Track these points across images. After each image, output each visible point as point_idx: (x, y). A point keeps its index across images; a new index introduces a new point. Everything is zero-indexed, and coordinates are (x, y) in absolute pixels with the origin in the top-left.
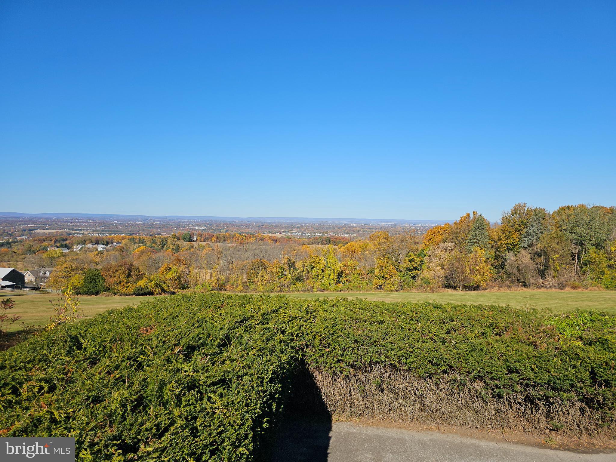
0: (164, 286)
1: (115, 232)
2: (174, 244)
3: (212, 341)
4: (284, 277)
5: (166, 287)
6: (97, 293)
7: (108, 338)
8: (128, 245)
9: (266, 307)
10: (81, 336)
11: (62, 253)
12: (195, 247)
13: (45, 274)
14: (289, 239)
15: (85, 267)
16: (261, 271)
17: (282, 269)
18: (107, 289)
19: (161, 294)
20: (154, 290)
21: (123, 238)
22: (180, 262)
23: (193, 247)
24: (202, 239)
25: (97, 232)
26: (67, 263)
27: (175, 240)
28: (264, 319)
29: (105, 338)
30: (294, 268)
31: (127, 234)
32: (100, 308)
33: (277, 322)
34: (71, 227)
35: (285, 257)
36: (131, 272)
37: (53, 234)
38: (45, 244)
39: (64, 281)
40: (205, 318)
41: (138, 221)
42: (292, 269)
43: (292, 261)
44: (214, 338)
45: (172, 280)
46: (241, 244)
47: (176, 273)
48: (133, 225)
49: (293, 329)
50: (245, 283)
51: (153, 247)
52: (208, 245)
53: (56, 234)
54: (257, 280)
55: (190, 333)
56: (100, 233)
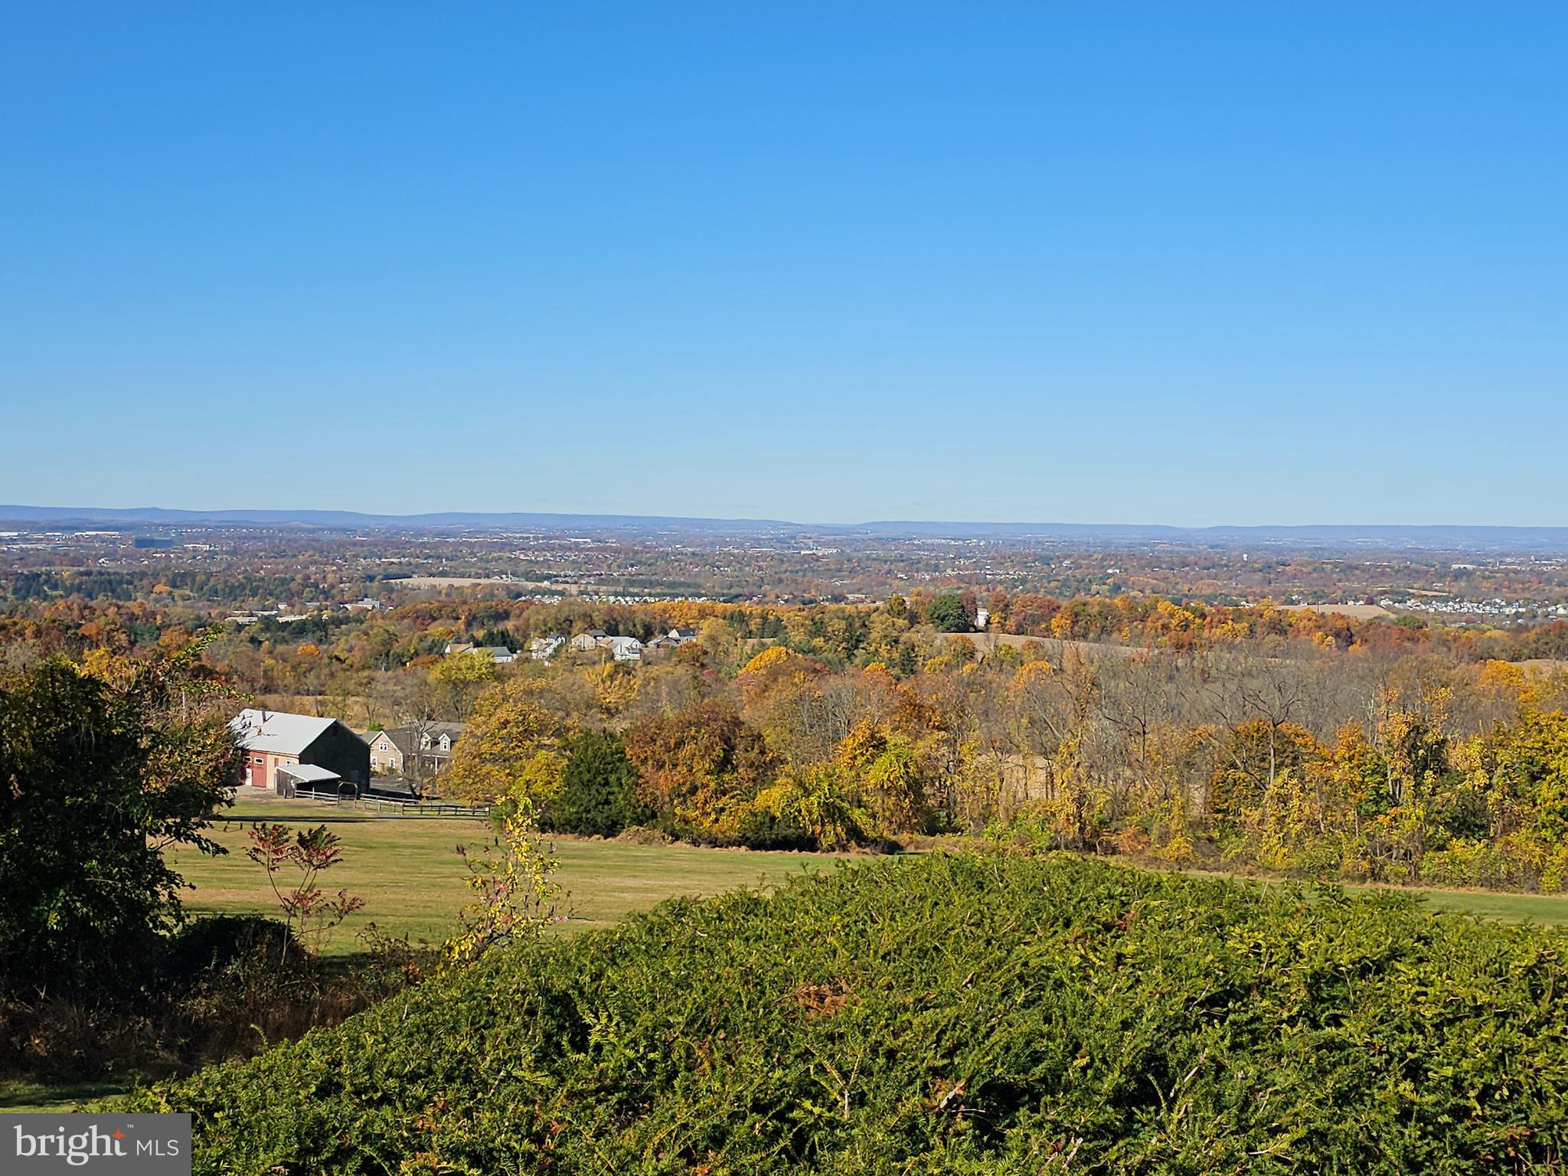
0: (857, 815)
1: (673, 589)
2: (896, 641)
3: (1090, 1072)
4: (1392, 811)
5: (865, 819)
6: (611, 830)
7: (679, 1012)
8: (723, 639)
9: (1325, 945)
10: (581, 993)
11: (493, 665)
12: (979, 656)
13: (436, 743)
14: (1413, 630)
15: (569, 722)
16: (1277, 773)
17: (1380, 771)
18: (647, 816)
19: (845, 849)
20: (818, 828)
21: (703, 614)
22: (920, 718)
23: (972, 656)
24: (1011, 623)
25: (612, 589)
26: (507, 706)
27: (901, 622)
28: (1317, 999)
29: (669, 1012)
30: (1442, 771)
31: (719, 595)
32: (622, 890)
33: (1382, 1021)
34: (522, 568)
35: (1397, 717)
36: (733, 748)
37: (462, 594)
38: (436, 629)
39: (499, 773)
40: (1050, 969)
41: (758, 542)
42: (1428, 773)
43: (1429, 738)
44: (1097, 1063)
45: (887, 792)
46: (1179, 647)
47: (906, 765)
48: (740, 561)
49: (1466, 1064)
50: (1200, 824)
51: (813, 650)
52: (1037, 647)
53: (474, 595)
54: (1256, 815)
55: (992, 1028)
56: (620, 589)
